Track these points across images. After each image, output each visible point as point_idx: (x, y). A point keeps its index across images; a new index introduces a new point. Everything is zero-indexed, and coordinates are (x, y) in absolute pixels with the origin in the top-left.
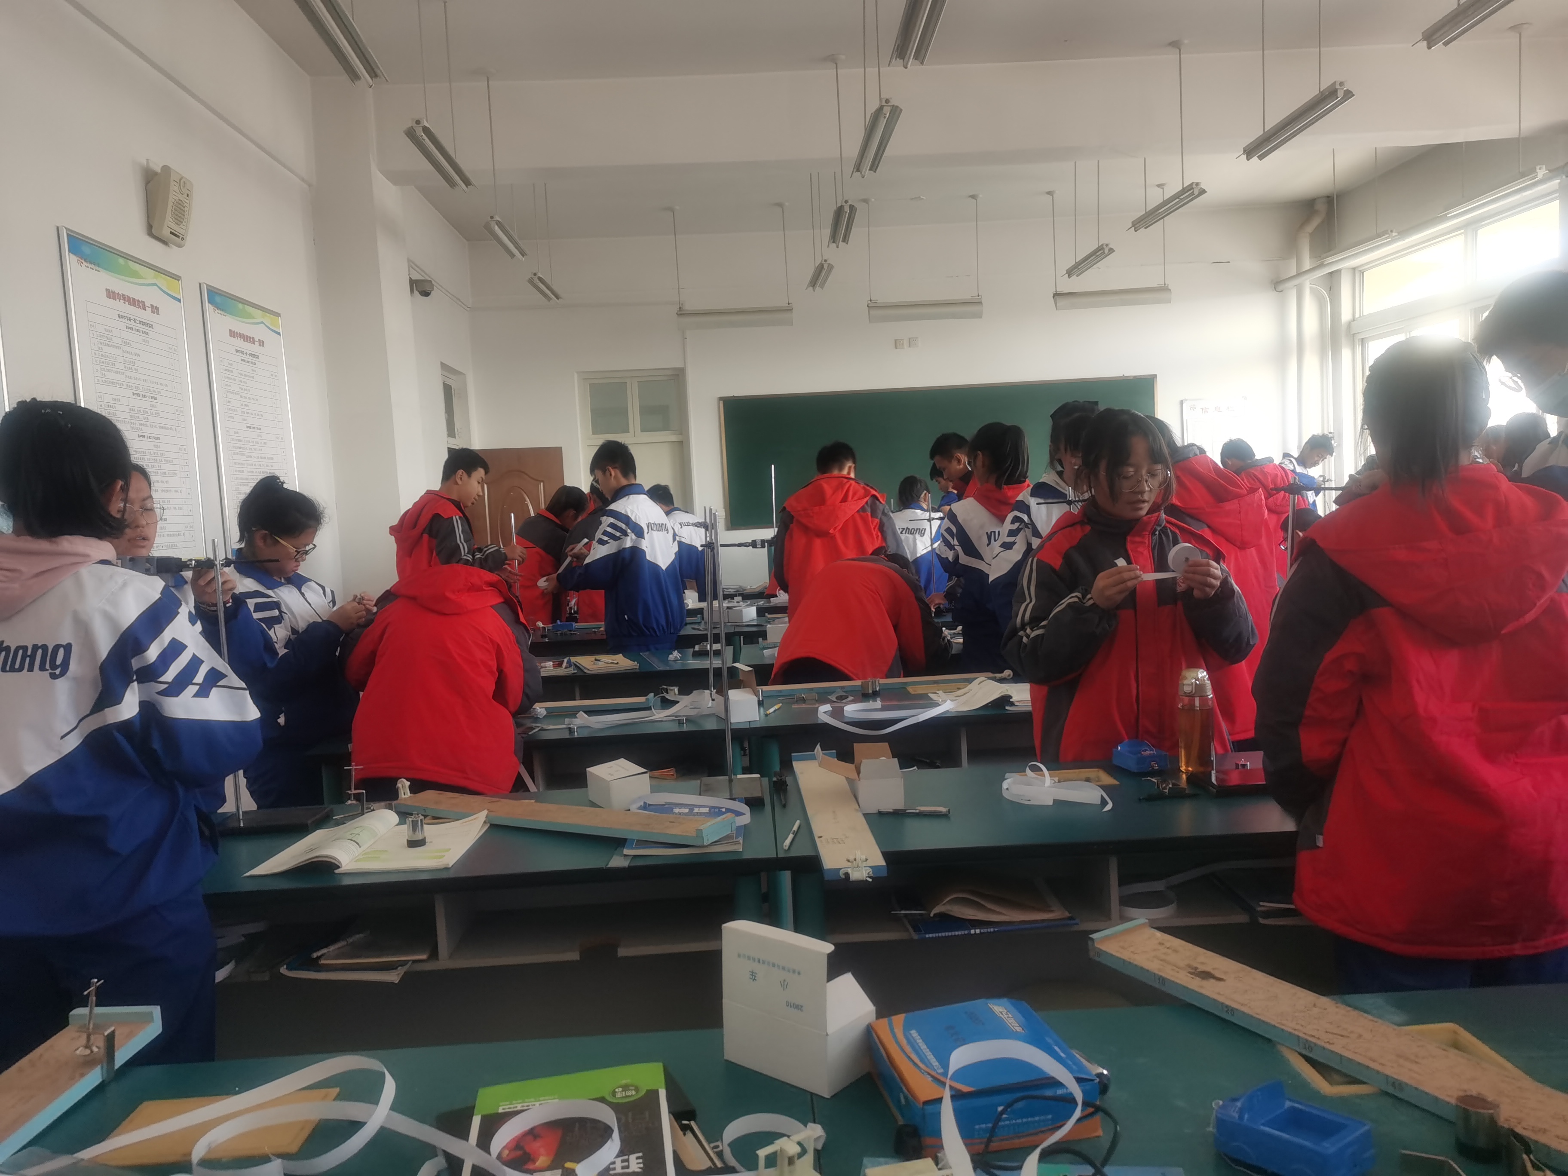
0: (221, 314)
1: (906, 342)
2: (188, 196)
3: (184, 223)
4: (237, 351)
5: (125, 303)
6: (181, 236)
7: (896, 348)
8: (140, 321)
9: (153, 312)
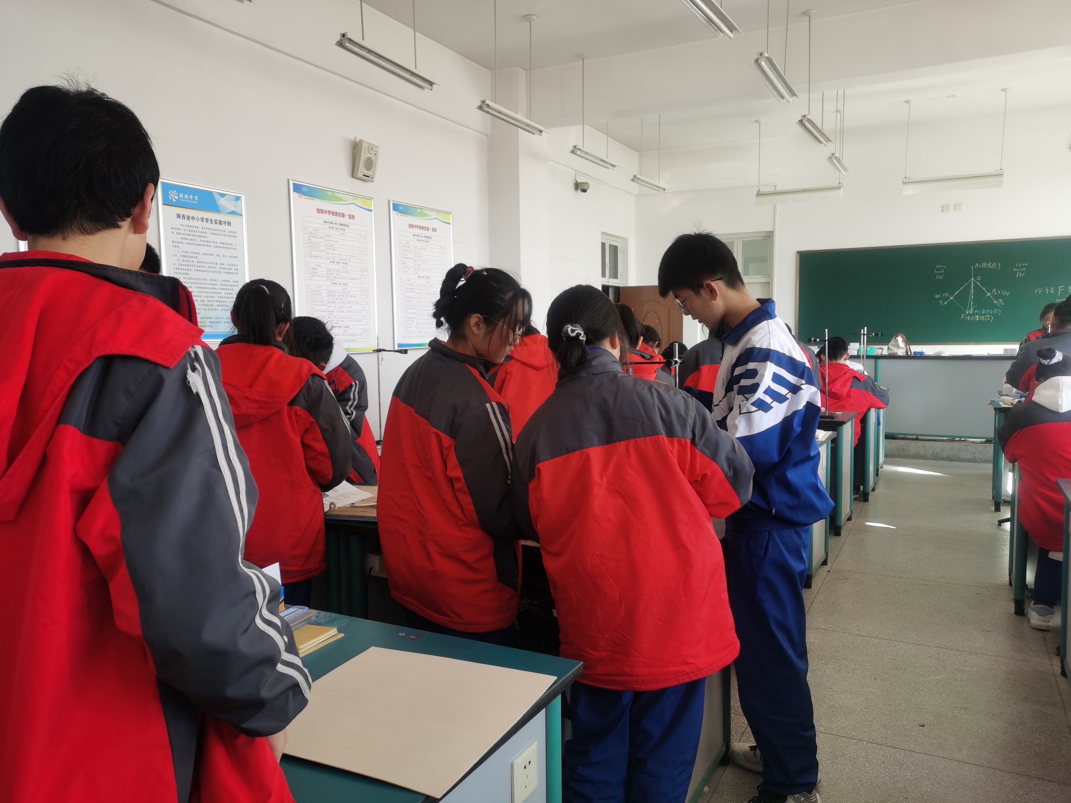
0: (403, 216)
1: (951, 208)
2: (375, 154)
3: (372, 169)
4: (414, 235)
5: (329, 215)
6: (371, 177)
7: (943, 211)
8: (339, 224)
9: (350, 218)
